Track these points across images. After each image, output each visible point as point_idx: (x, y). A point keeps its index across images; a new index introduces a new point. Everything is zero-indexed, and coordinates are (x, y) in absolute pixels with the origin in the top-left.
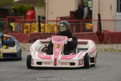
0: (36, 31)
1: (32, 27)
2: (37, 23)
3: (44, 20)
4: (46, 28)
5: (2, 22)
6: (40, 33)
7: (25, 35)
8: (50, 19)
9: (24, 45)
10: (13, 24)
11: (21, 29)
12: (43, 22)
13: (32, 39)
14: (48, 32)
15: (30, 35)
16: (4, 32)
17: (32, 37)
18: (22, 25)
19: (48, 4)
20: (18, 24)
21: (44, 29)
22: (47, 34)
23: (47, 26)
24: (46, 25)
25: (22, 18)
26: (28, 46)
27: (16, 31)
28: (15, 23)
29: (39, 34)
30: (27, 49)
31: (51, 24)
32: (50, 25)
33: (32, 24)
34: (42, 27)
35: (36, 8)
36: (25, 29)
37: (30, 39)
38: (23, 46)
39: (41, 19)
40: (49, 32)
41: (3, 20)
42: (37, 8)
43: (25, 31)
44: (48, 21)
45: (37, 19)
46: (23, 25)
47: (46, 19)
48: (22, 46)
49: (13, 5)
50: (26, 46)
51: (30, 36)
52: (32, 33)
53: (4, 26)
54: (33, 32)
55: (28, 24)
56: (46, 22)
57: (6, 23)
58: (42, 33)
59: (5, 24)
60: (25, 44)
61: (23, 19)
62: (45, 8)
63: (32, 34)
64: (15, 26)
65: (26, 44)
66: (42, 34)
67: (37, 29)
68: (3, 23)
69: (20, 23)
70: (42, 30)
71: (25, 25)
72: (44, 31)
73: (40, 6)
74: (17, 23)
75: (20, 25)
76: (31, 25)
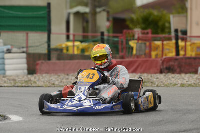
0: (173, 54)
1: (166, 47)
2: (174, 41)
3: (185, 37)
4: (189, 48)
5: (116, 40)
6: (178, 57)
7: (154, 60)
8: (194, 34)
9: (151, 77)
10: (134, 43)
11: (148, 51)
12: (183, 40)
13: (165, 67)
14: (192, 55)
15: (161, 60)
16: (118, 56)
17: (165, 63)
18: (148, 44)
19: (191, 9)
20: (141, 44)
21: (185, 51)
22: (190, 58)
23: (191, 45)
24: (188, 44)
25: (148, 33)
26: (158, 78)
27: (138, 54)
28: (136, 42)
29: (176, 60)
30: (157, 84)
31: (196, 42)
32: (194, 44)
33: (165, 43)
34: (182, 48)
35: (171, 16)
36: (154, 51)
37: (162, 67)
38: (151, 79)
39: (180, 34)
40: (194, 55)
41: (117, 37)
42: (174, 17)
43: (154, 54)
44: (191, 37)
45: (173, 34)
46: (150, 44)
47: (189, 34)
48: (149, 79)
49: (134, 13)
50: (155, 80)
51: (161, 62)
52: (164, 57)
53: (120, 47)
54: (166, 55)
55: (159, 43)
56: (189, 39)
57: (122, 42)
58: (181, 56)
59: (120, 43)
60: (153, 75)
61: (150, 35)
62: (187, 17)
63: (165, 59)
64: (137, 46)
65: (155, 75)
66: (182, 59)
67: (174, 50)
68: (118, 42)
69: (146, 41)
70: (182, 53)
71: (153, 45)
72: (185, 55)
73: (179, 13)
74: (140, 42)
75: (145, 44)
76: (163, 45)
